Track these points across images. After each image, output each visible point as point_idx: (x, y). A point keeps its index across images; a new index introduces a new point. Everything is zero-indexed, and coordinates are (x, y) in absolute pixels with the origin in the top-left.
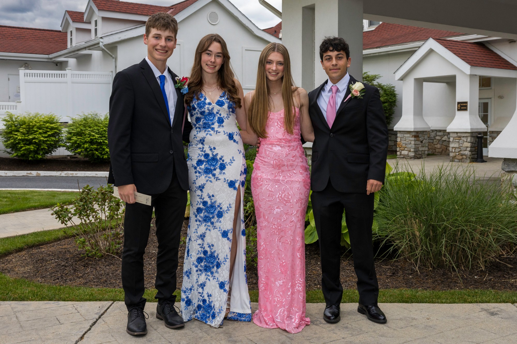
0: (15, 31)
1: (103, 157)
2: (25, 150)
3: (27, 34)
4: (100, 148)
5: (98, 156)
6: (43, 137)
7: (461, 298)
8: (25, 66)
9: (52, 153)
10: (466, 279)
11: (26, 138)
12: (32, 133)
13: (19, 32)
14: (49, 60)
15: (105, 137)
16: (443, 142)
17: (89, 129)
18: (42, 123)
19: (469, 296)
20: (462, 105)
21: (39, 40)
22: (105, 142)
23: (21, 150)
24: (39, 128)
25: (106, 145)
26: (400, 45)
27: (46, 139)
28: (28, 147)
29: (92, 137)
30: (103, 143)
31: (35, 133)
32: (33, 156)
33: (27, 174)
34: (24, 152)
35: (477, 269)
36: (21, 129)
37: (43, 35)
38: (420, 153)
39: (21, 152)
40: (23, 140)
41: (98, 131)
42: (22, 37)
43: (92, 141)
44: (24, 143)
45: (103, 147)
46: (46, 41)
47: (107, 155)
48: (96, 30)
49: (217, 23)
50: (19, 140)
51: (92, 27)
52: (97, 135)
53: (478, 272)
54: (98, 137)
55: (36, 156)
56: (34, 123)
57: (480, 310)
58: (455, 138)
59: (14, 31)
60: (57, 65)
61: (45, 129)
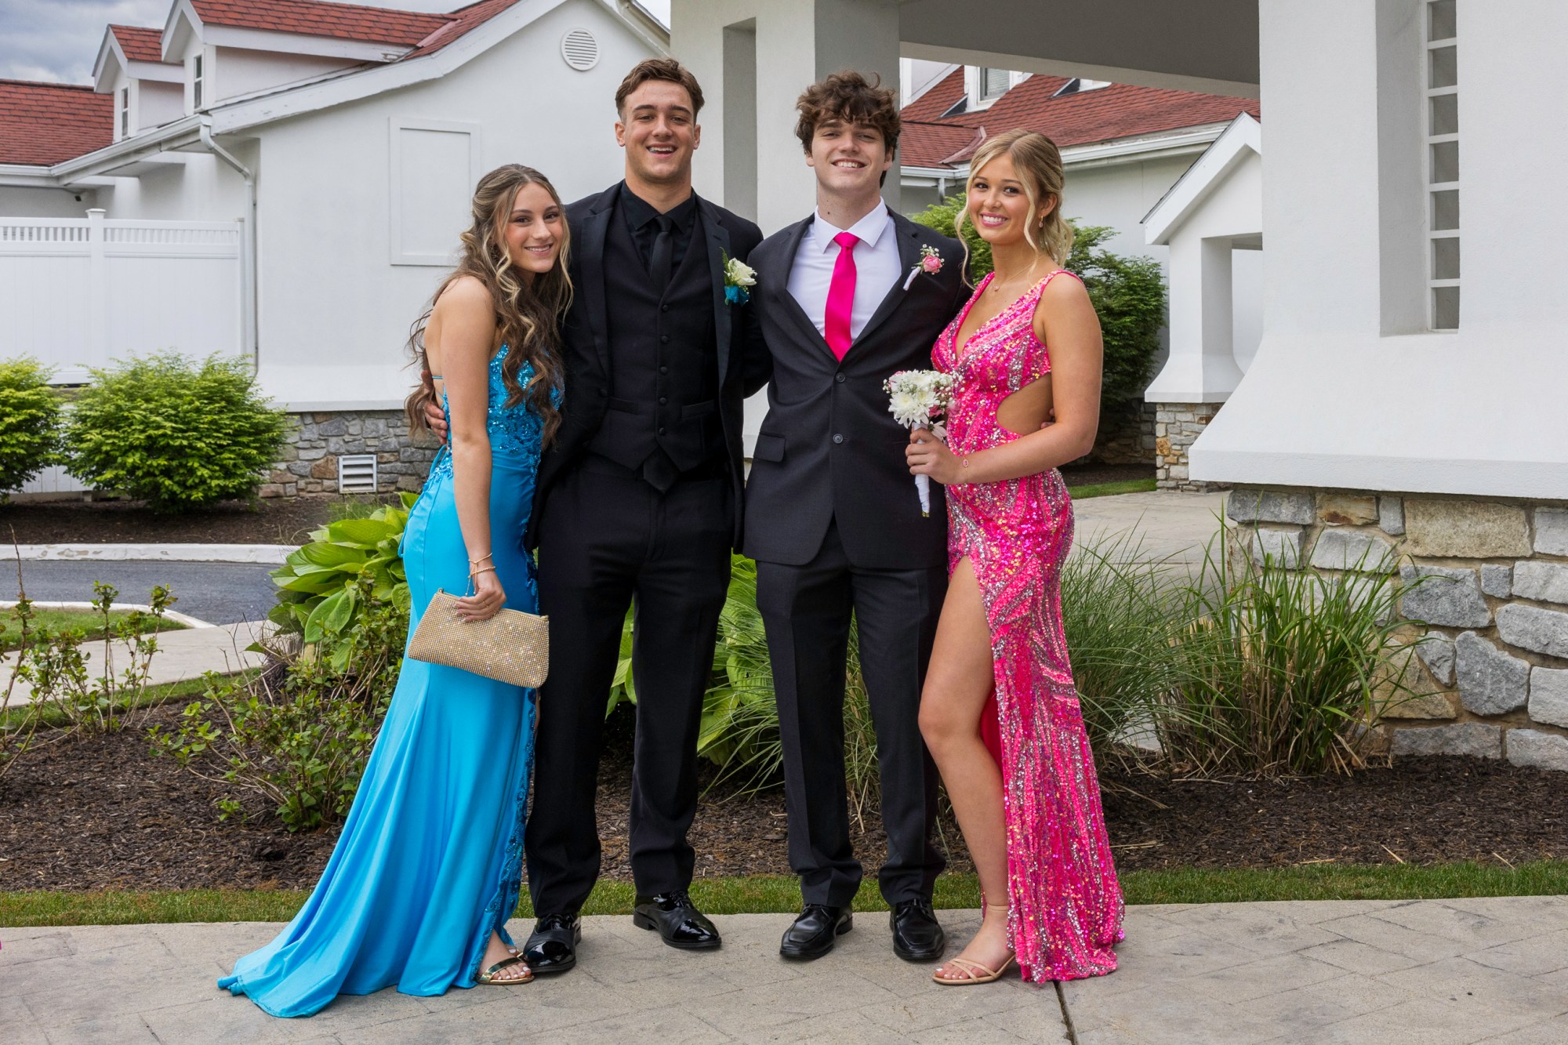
1: (189, 496)
4: (181, 465)
5: (173, 493)
9: (20, 485)
14: (53, 184)
15: (196, 429)
17: (145, 406)
21: (24, 120)
22: (195, 448)
25: (201, 457)
26: (1172, 135)
29: (151, 432)
30: (188, 450)
37: (45, 104)
41: (173, 412)
43: (154, 443)
45: (190, 464)
47: (201, 489)
48: (198, 86)
49: (591, 65)
51: (186, 76)
52: (168, 424)
54: (174, 429)
60: (78, 199)
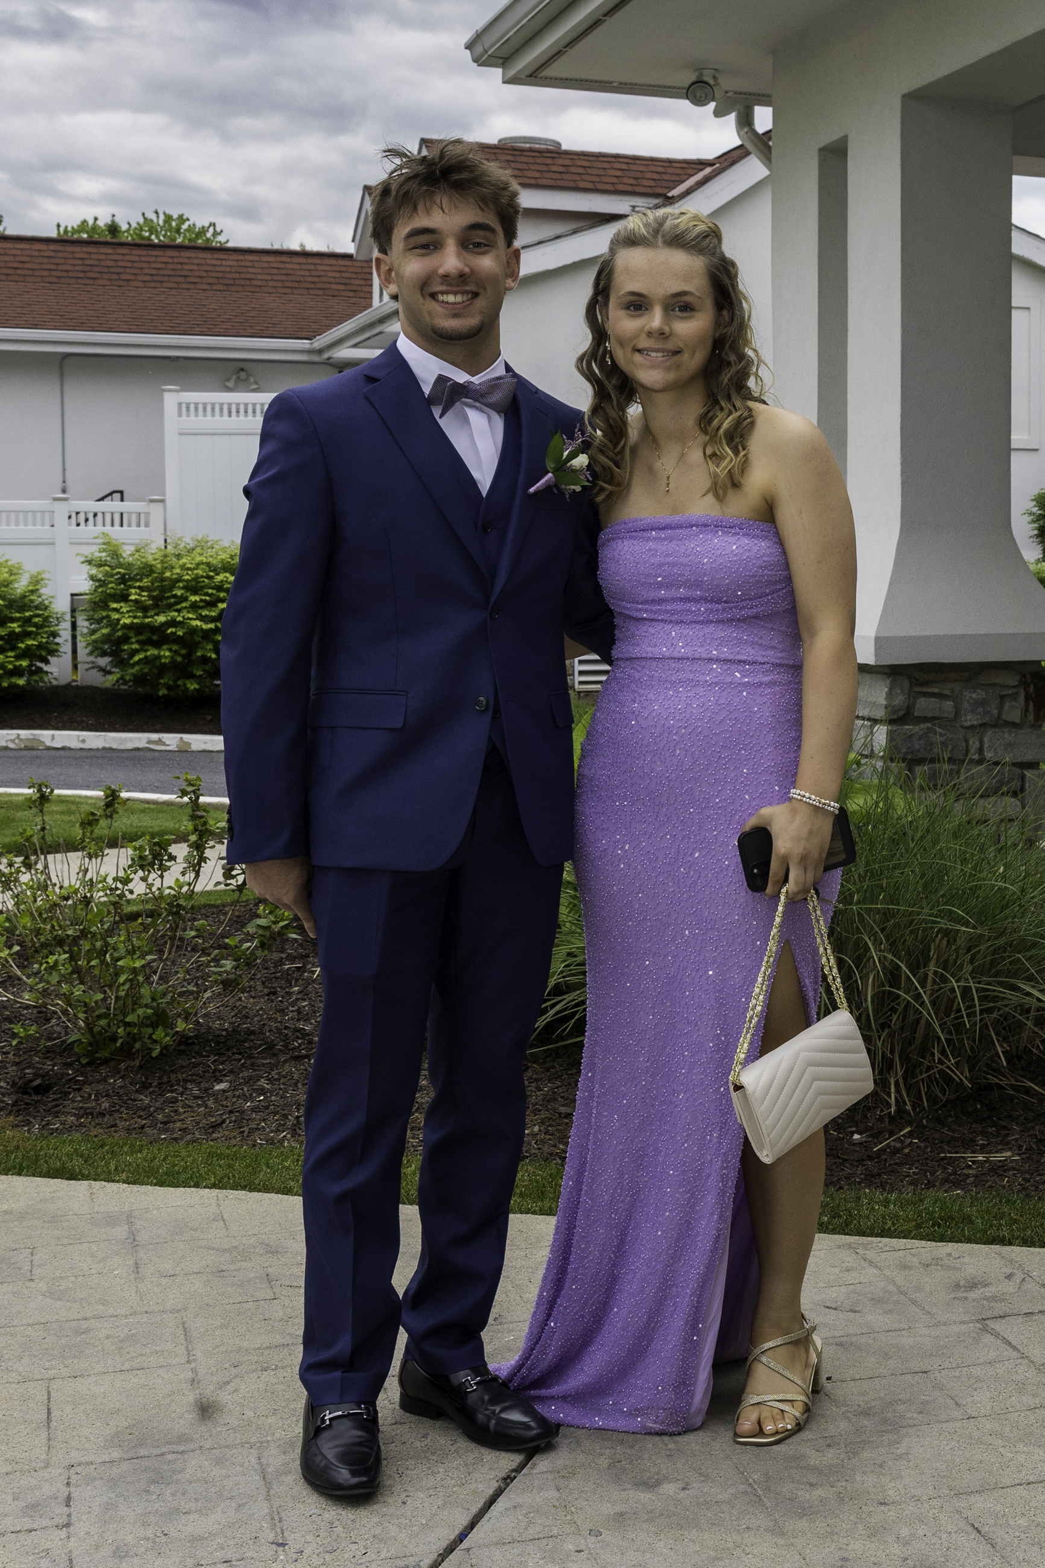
0: (224, 263)
2: (146, 661)
3: (260, 271)
6: (202, 618)
8: (238, 378)
11: (147, 620)
12: (169, 607)
13: (235, 263)
14: (314, 358)
18: (200, 572)
21: (295, 291)
23: (132, 662)
24: (194, 587)
27: (212, 626)
28: (152, 652)
31: (179, 607)
32: (171, 683)
33: (149, 742)
34: (141, 670)
36: (133, 591)
37: (314, 273)
39: (132, 671)
40: (138, 629)
42: (243, 282)
44: (141, 638)
46: (320, 292)
50: (125, 626)
55: (180, 682)
56: (178, 571)
59: (219, 262)
61: (210, 591)
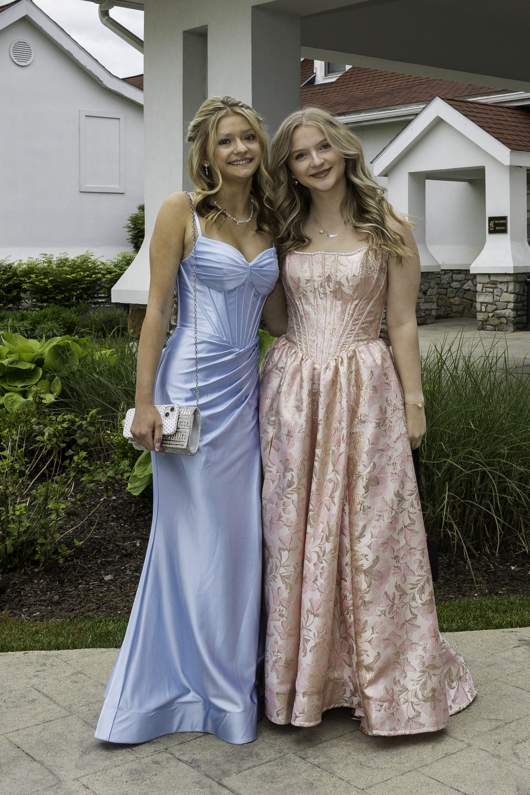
7: (481, 617)
10: (494, 573)
16: (465, 293)
19: (497, 611)
20: (497, 222)
26: (383, 110)
35: (516, 552)
38: (423, 314)
49: (28, 63)
53: (517, 556)
57: (517, 643)
58: (485, 285)
